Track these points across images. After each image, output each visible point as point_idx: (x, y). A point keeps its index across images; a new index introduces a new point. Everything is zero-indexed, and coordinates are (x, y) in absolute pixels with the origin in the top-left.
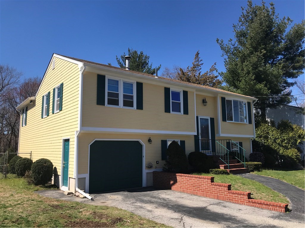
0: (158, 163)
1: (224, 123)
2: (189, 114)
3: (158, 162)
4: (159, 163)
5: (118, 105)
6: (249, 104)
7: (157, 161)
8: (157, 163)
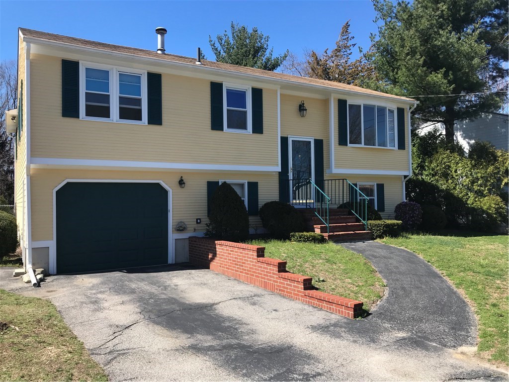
0: (199, 223)
1: (343, 148)
2: (264, 132)
3: (199, 221)
4: (202, 223)
5: (108, 116)
6: (401, 111)
7: (197, 219)
8: (197, 223)
